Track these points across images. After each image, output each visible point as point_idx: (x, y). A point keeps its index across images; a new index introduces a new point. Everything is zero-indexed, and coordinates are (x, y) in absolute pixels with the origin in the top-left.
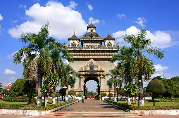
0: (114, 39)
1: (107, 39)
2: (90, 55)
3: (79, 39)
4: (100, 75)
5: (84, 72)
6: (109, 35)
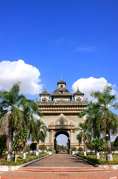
0: (83, 95)
1: (76, 95)
2: (60, 110)
4: (70, 130)
5: (55, 126)
6: (78, 91)
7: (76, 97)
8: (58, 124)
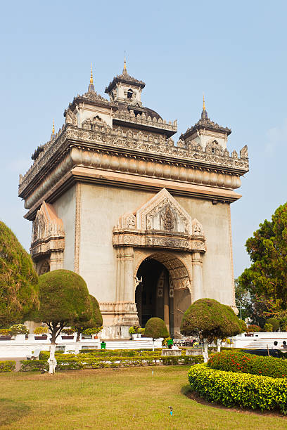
0: (228, 132)
2: (158, 176)
4: (192, 252)
8: (157, 225)
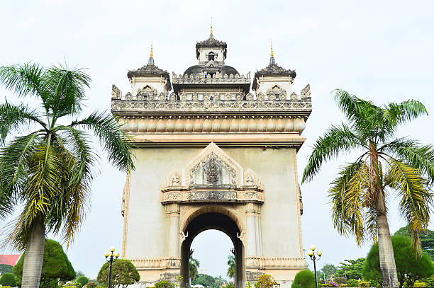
0: (293, 75)
3: (166, 75)
6: (273, 65)
7: (266, 86)
